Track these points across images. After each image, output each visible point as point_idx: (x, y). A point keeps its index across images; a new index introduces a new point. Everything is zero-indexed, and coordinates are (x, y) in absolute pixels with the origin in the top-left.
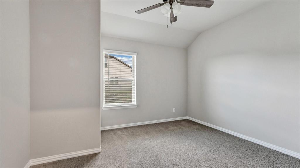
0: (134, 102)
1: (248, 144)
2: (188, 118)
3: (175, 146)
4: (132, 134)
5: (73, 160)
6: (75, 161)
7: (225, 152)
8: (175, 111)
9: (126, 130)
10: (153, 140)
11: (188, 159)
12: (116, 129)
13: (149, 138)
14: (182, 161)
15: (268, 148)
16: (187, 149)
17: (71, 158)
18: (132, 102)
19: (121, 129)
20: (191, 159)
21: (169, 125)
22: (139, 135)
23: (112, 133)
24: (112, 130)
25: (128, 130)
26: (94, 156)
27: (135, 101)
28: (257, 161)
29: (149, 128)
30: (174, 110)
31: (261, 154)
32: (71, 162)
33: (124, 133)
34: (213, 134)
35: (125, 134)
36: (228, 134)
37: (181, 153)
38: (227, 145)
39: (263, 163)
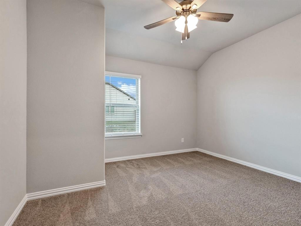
0: (138, 131)
1: (270, 176)
2: (197, 149)
3: (188, 179)
4: (138, 167)
5: (75, 194)
6: (78, 196)
7: (245, 185)
8: (183, 142)
9: (130, 162)
10: (162, 173)
11: (205, 193)
12: (119, 162)
13: (157, 171)
14: (199, 195)
15: (292, 181)
16: (203, 182)
17: (73, 192)
18: (135, 131)
19: (124, 162)
20: (208, 193)
21: (178, 157)
22: (145, 168)
23: (115, 166)
24: (115, 163)
25: (132, 163)
26: (98, 190)
27: (140, 130)
28: (283, 194)
29: (156, 160)
30: (183, 140)
31: (286, 186)
32: (73, 197)
33: (128, 166)
34: (229, 167)
35: (130, 166)
36: (246, 166)
37: (196, 187)
38: (246, 178)
39: (290, 196)
